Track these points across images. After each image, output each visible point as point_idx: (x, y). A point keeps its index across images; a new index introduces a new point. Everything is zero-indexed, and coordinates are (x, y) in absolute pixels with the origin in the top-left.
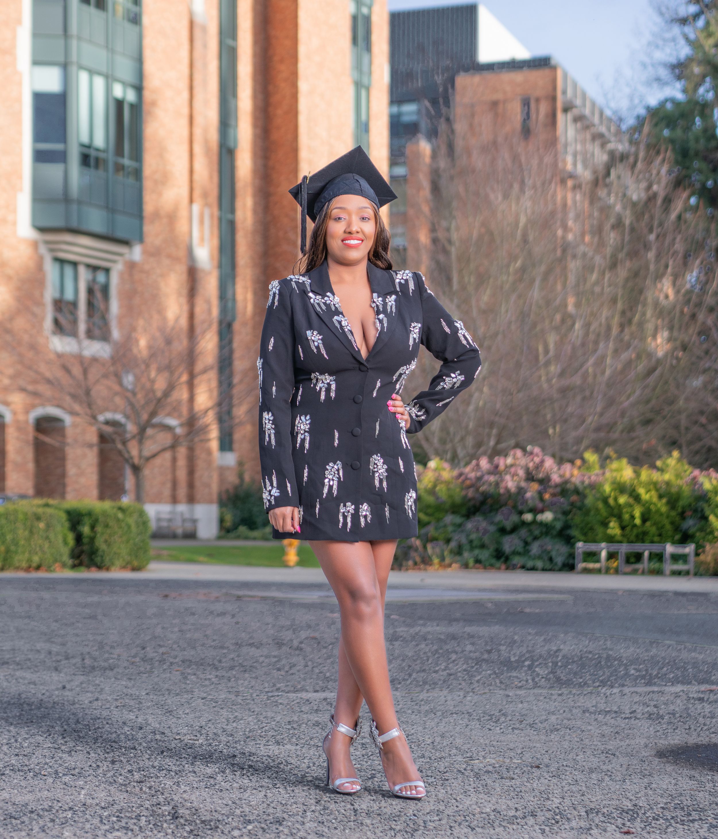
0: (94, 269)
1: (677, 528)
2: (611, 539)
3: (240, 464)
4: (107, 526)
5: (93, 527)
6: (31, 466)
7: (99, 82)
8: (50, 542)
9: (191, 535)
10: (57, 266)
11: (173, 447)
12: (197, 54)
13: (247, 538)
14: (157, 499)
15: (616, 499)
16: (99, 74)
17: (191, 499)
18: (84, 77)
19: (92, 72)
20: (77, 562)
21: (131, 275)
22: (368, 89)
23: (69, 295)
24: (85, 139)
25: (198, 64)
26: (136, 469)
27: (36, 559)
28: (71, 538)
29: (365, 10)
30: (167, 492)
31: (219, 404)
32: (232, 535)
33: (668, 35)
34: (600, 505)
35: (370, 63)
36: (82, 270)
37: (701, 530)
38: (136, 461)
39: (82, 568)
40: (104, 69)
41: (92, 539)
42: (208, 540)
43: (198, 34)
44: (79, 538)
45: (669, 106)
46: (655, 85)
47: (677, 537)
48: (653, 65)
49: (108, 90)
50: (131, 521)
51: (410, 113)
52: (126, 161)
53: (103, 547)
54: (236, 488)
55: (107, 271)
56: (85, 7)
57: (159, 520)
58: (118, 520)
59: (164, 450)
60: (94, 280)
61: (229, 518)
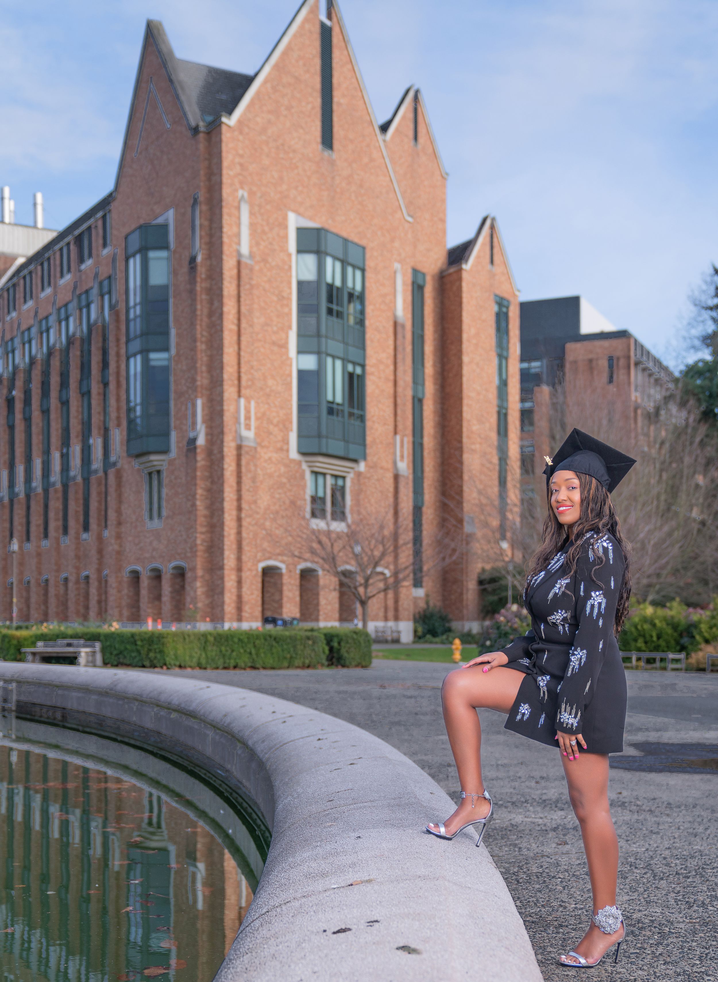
0: (336, 477)
1: (677, 643)
2: (639, 650)
3: (427, 595)
4: (347, 642)
5: (339, 643)
6: (298, 599)
7: (339, 363)
8: (315, 652)
9: (397, 641)
10: (313, 476)
11: (385, 590)
12: (399, 342)
13: (431, 642)
14: (375, 619)
15: (642, 626)
16: (339, 358)
17: (397, 618)
18: (329, 360)
19: (334, 357)
20: (330, 663)
21: (359, 480)
22: (507, 359)
23: (321, 494)
24: (330, 398)
25: (400, 349)
26: (363, 603)
27: (307, 662)
28: (327, 649)
29: (504, 310)
30: (381, 614)
31: (414, 564)
32: (422, 640)
33: (701, 319)
34: (633, 629)
35: (508, 342)
36: (328, 478)
37: (692, 644)
38: (363, 598)
39: (333, 667)
40: (341, 355)
41: (339, 650)
42: (407, 644)
43: (399, 329)
44: (331, 649)
45: (701, 364)
46: (692, 351)
47: (678, 648)
48: (690, 338)
49: (344, 368)
50: (362, 640)
51: (535, 368)
52: (356, 411)
53: (345, 655)
54: (425, 611)
55: (344, 478)
56: (330, 318)
57: (377, 631)
58: (354, 639)
59: (379, 592)
60: (336, 484)
61: (420, 629)
